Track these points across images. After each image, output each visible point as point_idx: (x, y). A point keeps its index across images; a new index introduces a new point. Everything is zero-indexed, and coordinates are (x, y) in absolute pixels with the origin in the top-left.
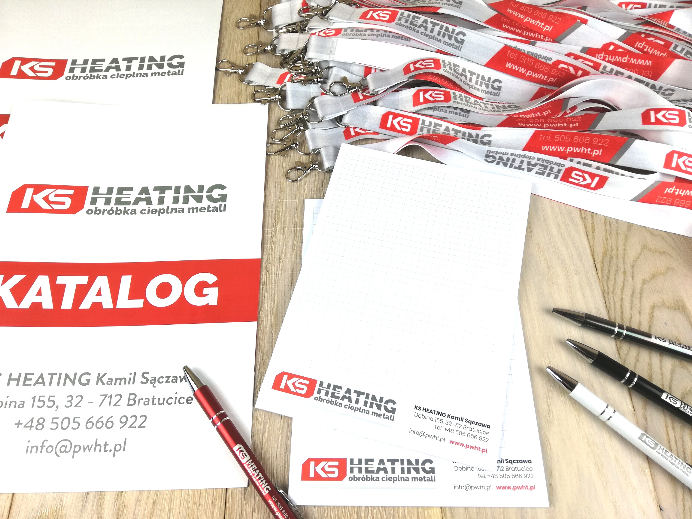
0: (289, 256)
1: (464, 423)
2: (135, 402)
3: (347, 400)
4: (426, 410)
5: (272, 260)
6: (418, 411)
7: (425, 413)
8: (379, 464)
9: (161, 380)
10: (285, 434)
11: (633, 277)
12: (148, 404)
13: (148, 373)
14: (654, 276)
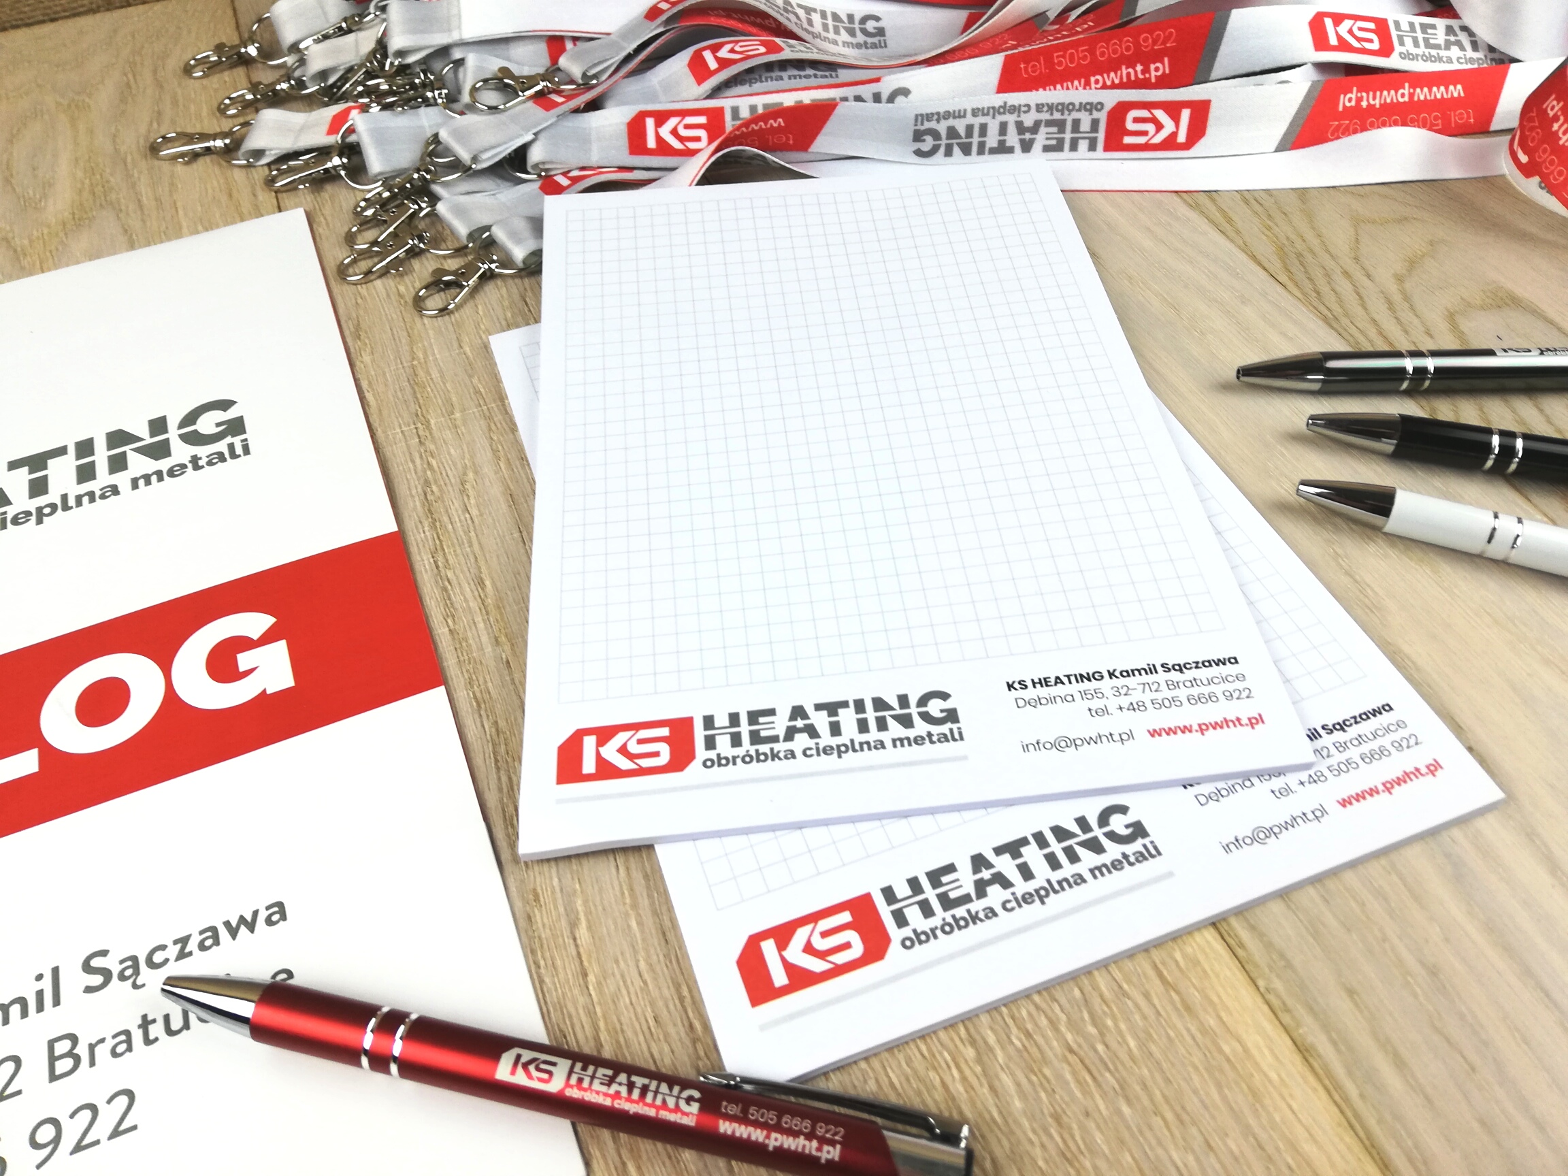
0: (488, 470)
1: (1162, 676)
2: (77, 1060)
3: (805, 735)
4: (1044, 682)
5: (441, 490)
6: (1021, 693)
7: (1043, 692)
8: (976, 870)
9: (158, 957)
10: (644, 902)
11: (1369, 276)
12: (130, 1049)
13: (104, 953)
14: (1413, 264)
